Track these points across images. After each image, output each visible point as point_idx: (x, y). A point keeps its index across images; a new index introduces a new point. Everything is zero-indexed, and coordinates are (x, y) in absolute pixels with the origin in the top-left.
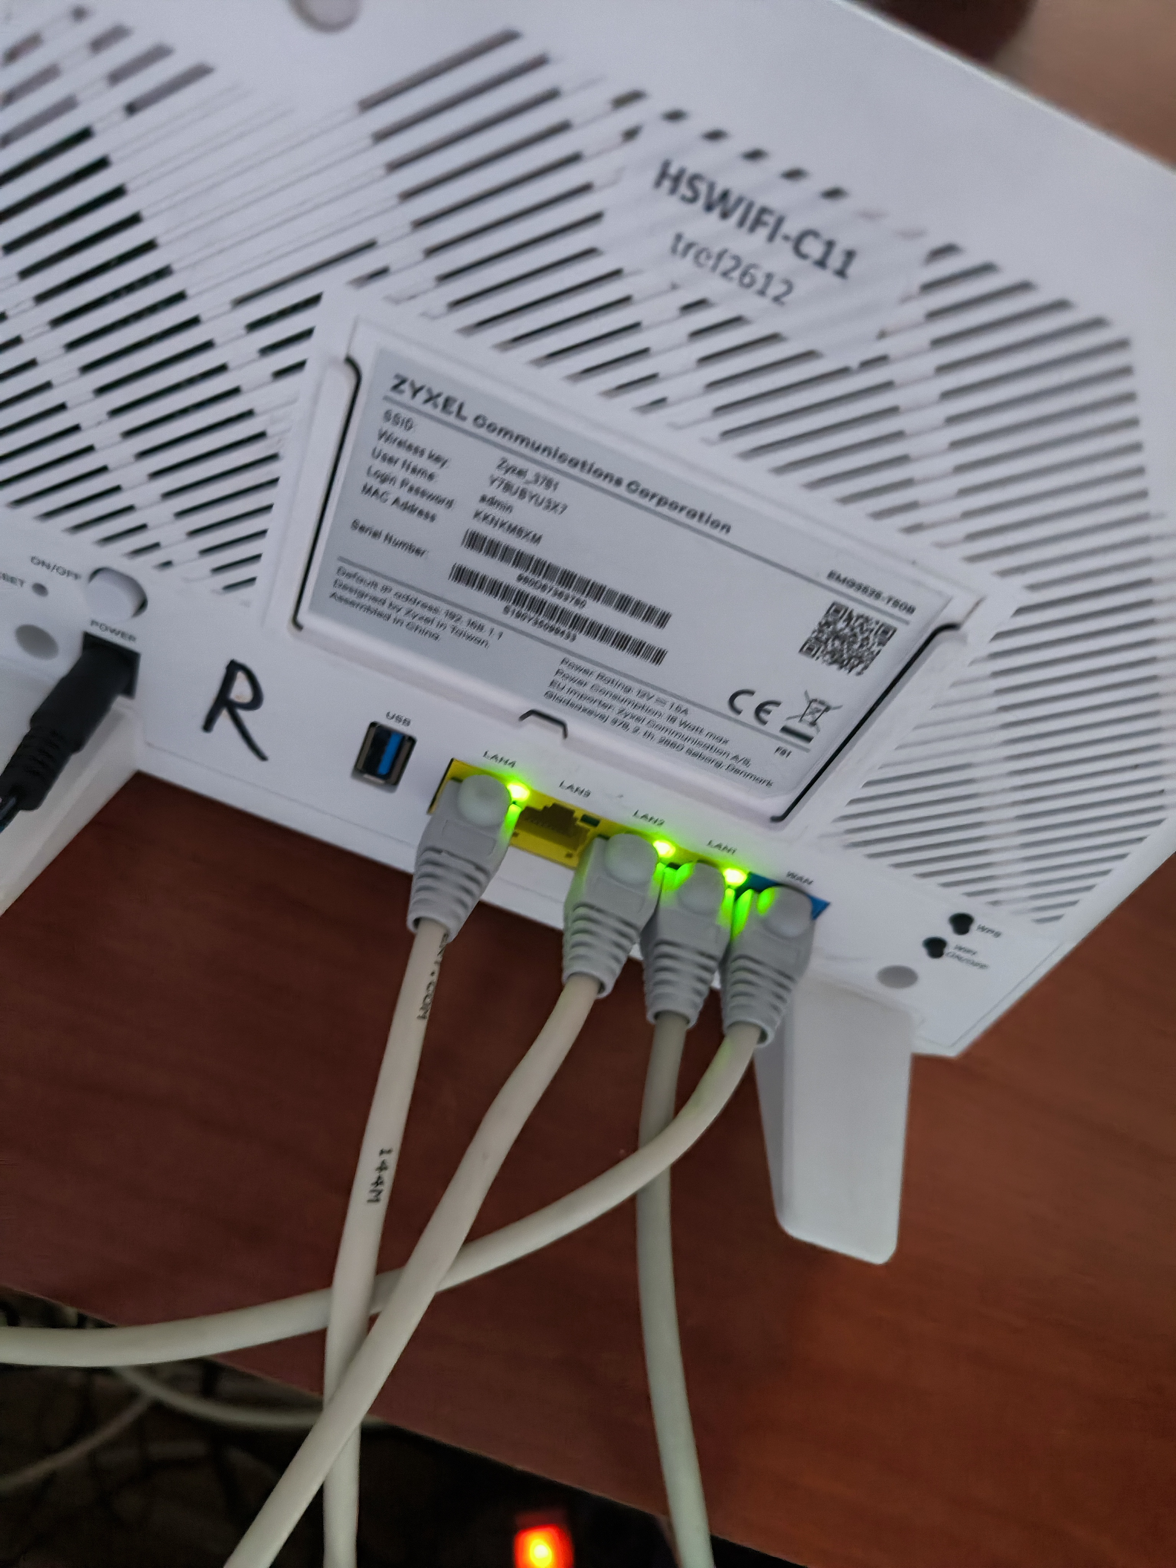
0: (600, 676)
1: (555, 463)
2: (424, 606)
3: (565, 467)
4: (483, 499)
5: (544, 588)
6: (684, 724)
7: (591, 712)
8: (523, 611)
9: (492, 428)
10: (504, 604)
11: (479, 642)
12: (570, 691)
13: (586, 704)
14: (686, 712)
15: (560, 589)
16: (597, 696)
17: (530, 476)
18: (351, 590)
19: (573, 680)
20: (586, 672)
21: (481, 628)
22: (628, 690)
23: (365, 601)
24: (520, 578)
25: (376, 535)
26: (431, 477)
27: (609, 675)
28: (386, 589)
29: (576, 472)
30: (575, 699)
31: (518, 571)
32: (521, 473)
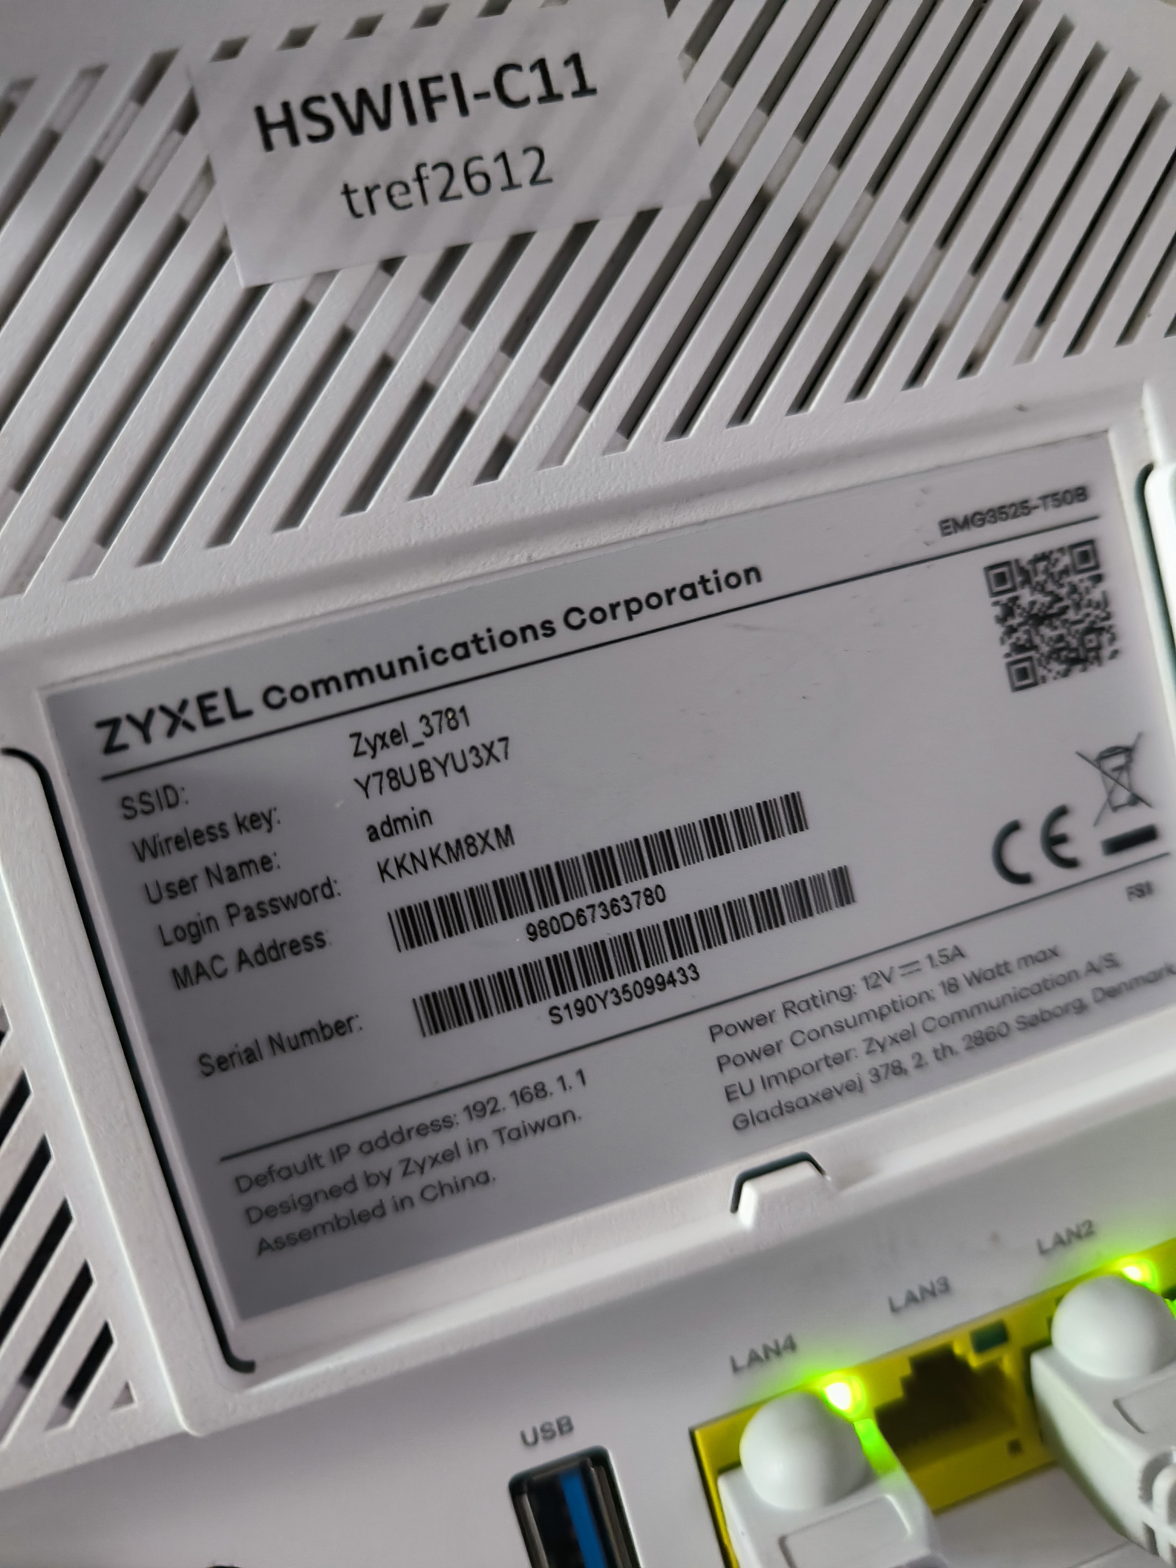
0: (789, 1008)
1: (434, 675)
2: (422, 1130)
3: (455, 670)
4: (373, 834)
5: (580, 918)
6: (976, 979)
7: (828, 1095)
8: (582, 993)
9: (299, 694)
10: (543, 1006)
11: (559, 1120)
12: (767, 1083)
13: (809, 1086)
14: (959, 953)
15: (606, 896)
16: (813, 1052)
17: (415, 731)
18: (286, 1208)
19: (754, 1056)
20: (762, 1020)
21: (540, 1091)
22: (847, 995)
23: (324, 1212)
24: (534, 932)
25: (251, 1056)
26: (266, 863)
27: (800, 992)
28: (339, 1153)
29: (477, 664)
30: (787, 1093)
31: (521, 922)
32: (397, 736)
